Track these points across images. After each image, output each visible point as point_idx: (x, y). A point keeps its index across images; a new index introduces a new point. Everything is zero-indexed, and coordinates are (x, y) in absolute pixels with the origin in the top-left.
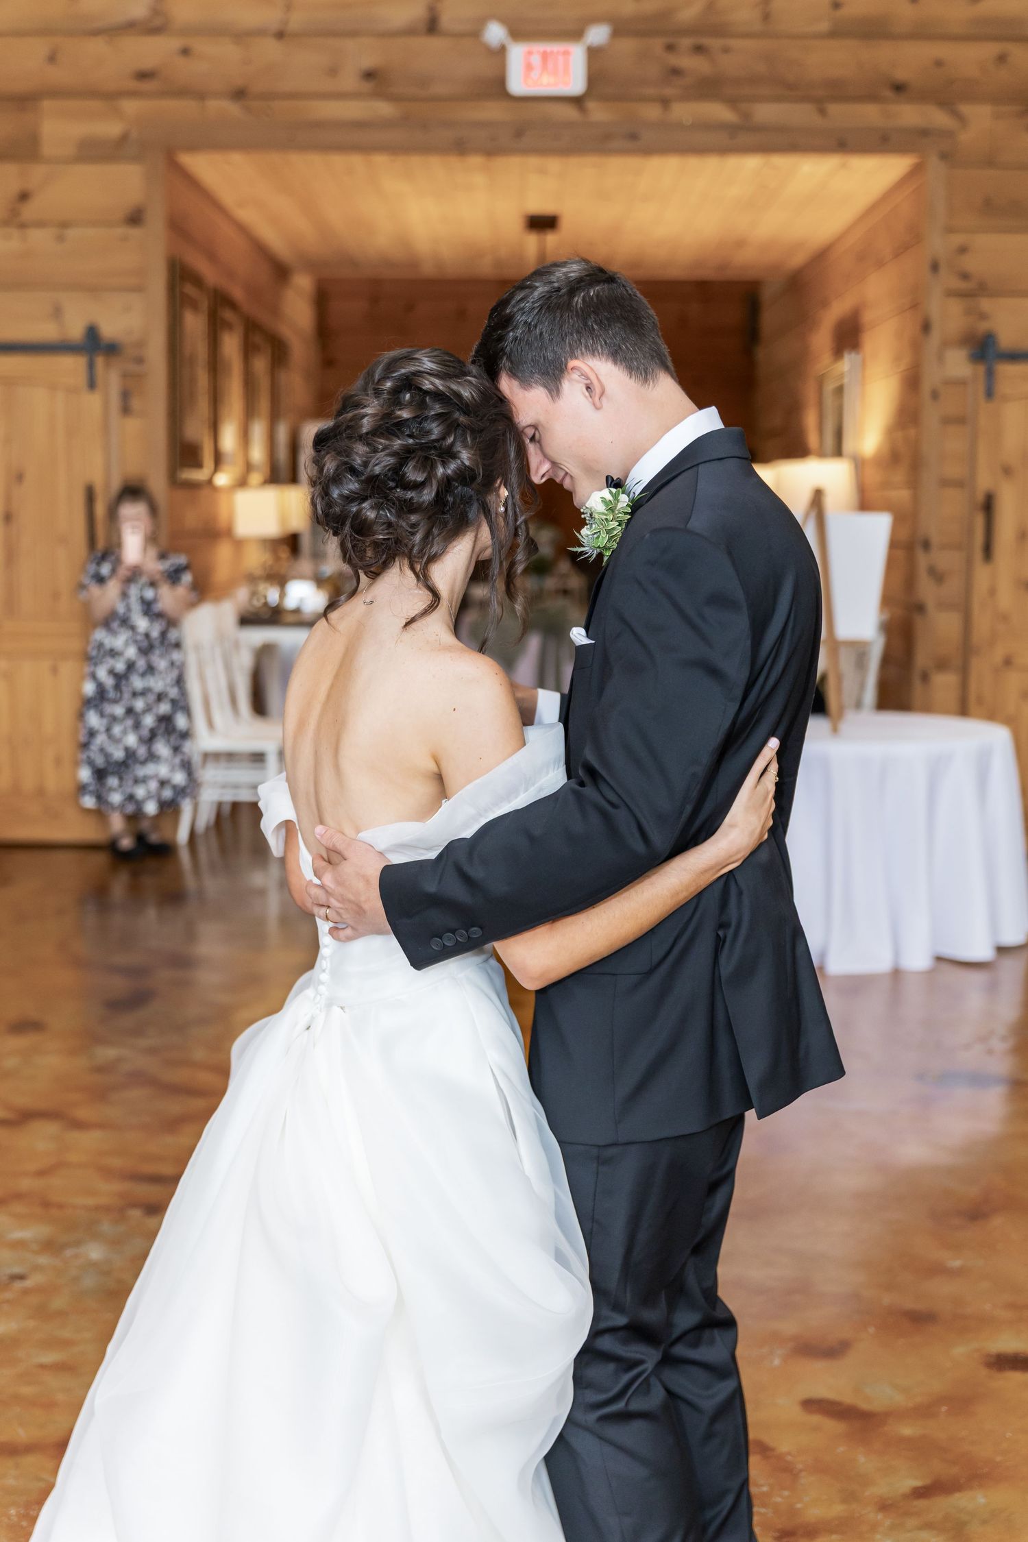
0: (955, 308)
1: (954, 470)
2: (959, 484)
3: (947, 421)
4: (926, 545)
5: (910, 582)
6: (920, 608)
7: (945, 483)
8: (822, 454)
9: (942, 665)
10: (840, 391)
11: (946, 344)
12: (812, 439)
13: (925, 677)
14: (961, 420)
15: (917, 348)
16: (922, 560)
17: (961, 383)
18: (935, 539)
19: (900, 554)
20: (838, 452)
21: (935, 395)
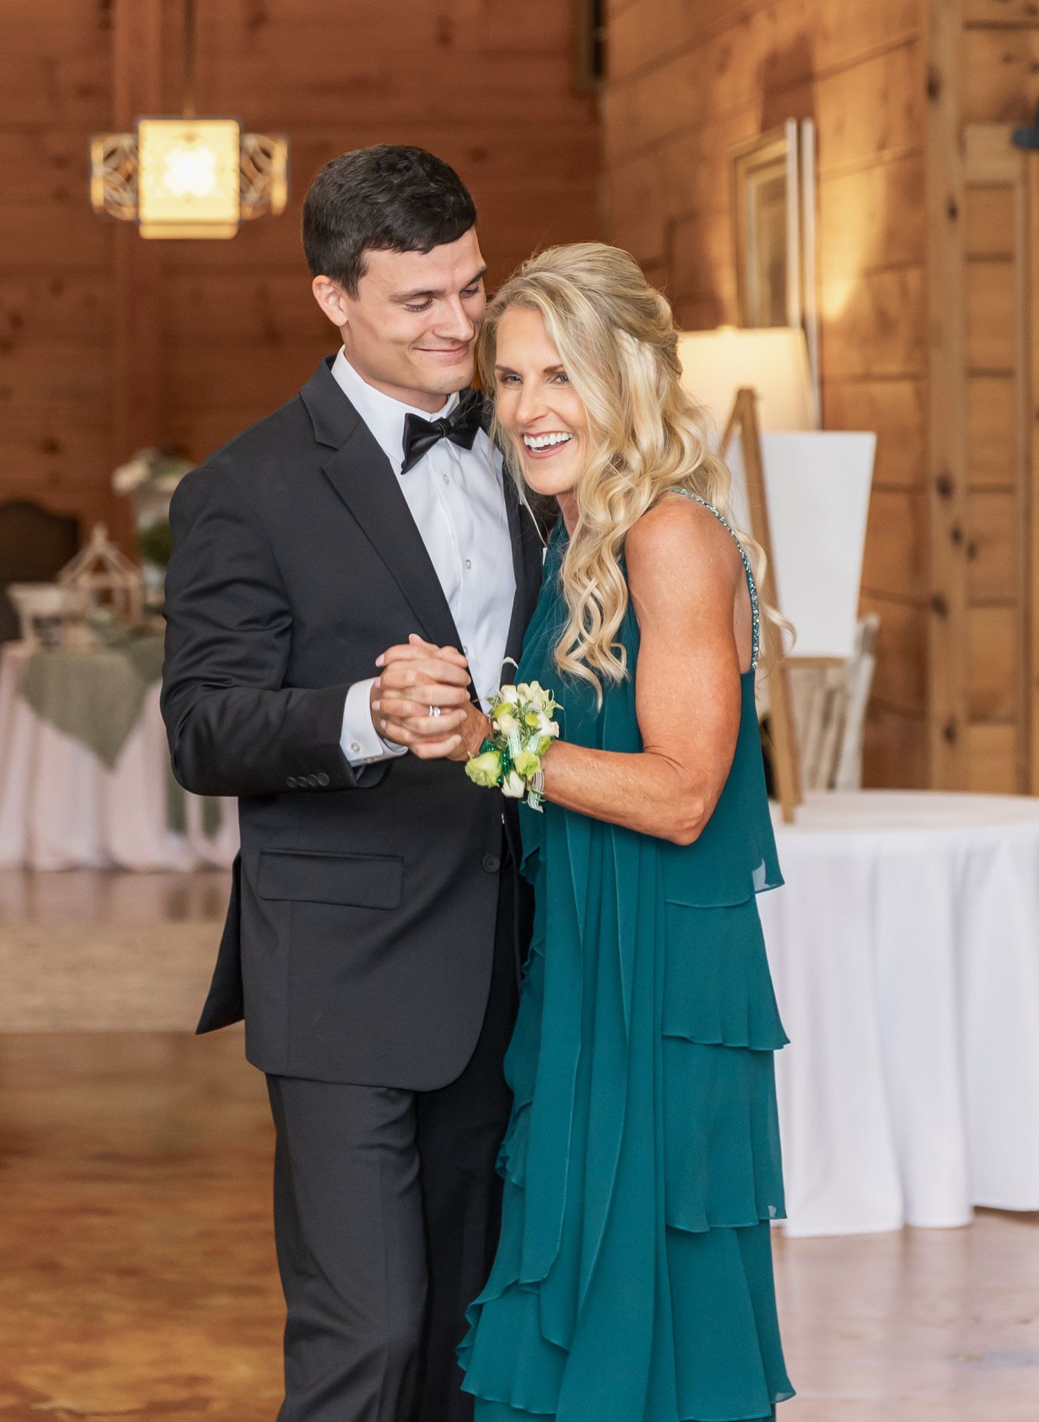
0: (984, 50)
1: (988, 350)
2: (1006, 374)
3: (973, 258)
4: (945, 488)
5: (918, 559)
6: (939, 606)
7: (974, 373)
8: (746, 324)
9: (980, 714)
10: (776, 192)
11: (967, 119)
12: (726, 287)
13: (950, 734)
14: (1005, 258)
15: (915, 122)
16: (940, 518)
17: (1003, 187)
18: (961, 480)
19: (898, 503)
20: (778, 318)
21: (953, 212)
